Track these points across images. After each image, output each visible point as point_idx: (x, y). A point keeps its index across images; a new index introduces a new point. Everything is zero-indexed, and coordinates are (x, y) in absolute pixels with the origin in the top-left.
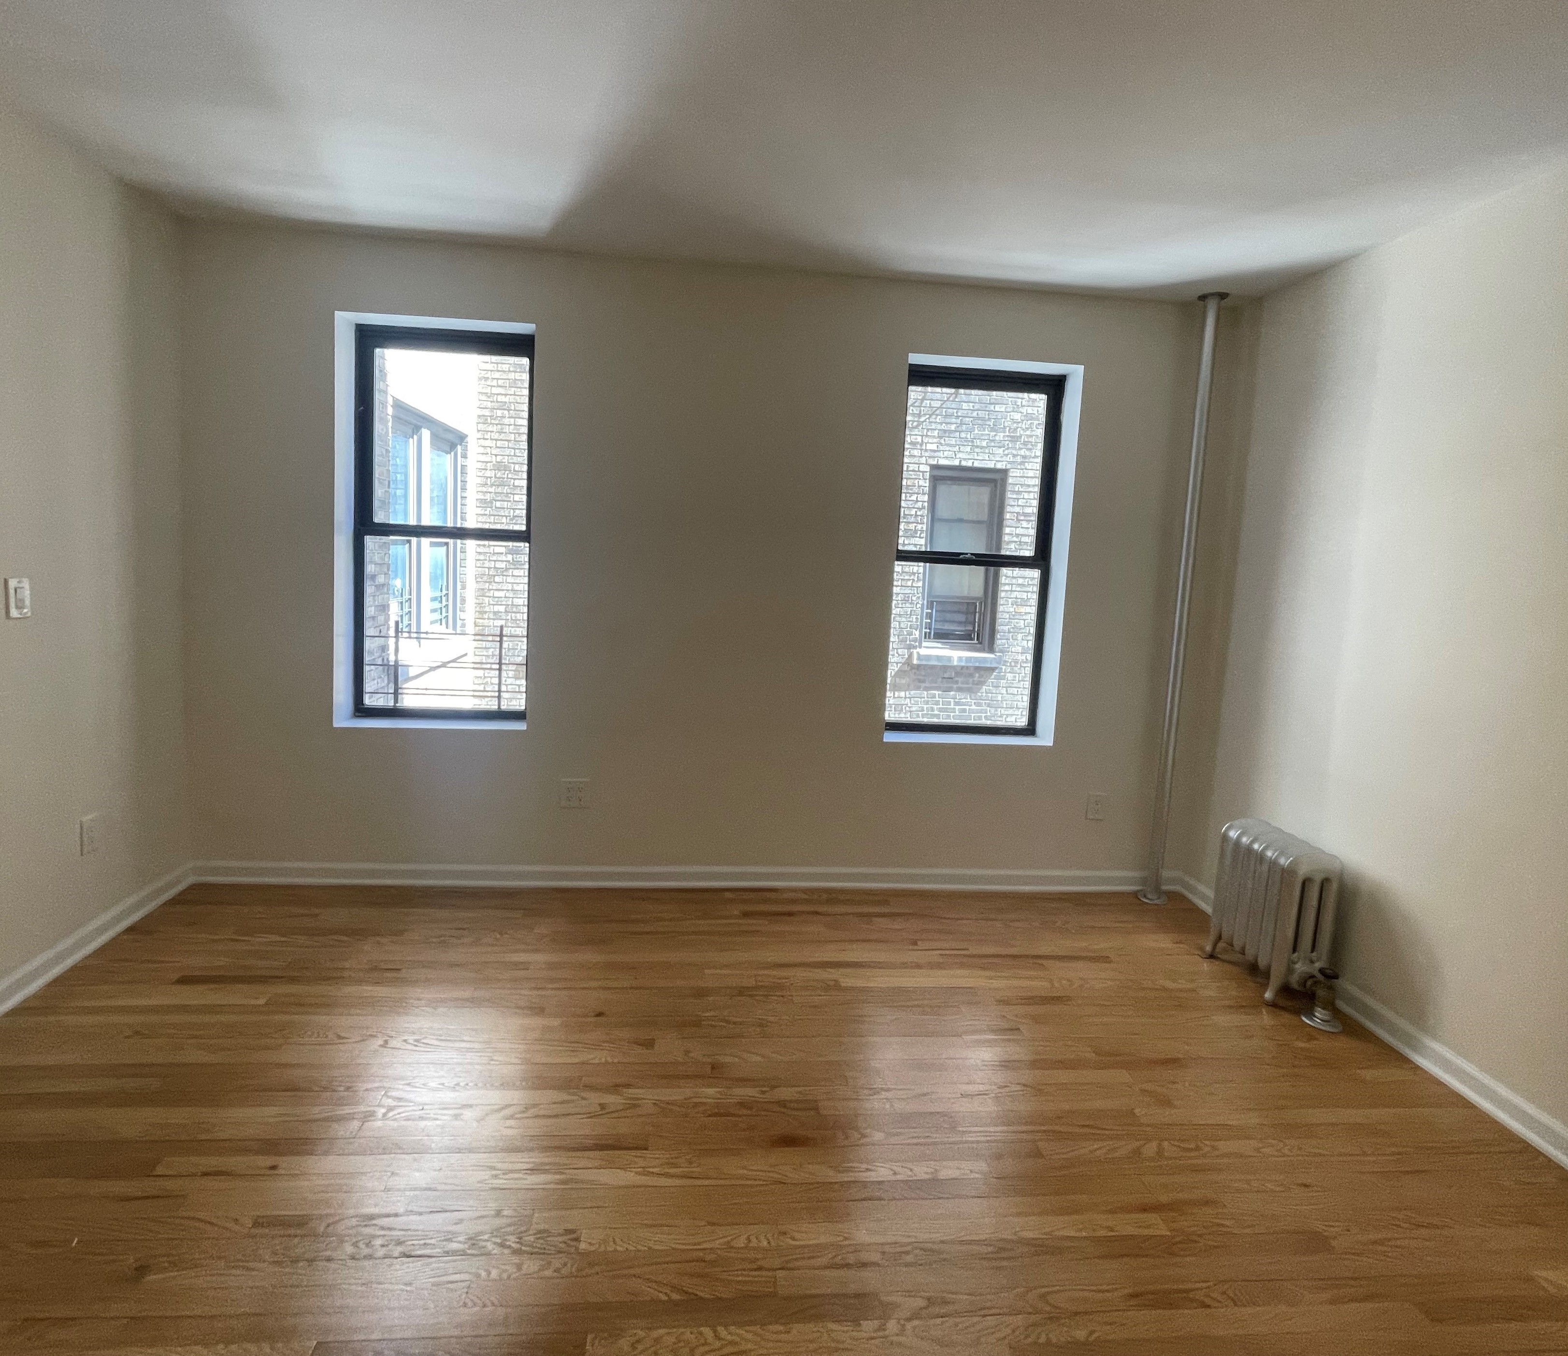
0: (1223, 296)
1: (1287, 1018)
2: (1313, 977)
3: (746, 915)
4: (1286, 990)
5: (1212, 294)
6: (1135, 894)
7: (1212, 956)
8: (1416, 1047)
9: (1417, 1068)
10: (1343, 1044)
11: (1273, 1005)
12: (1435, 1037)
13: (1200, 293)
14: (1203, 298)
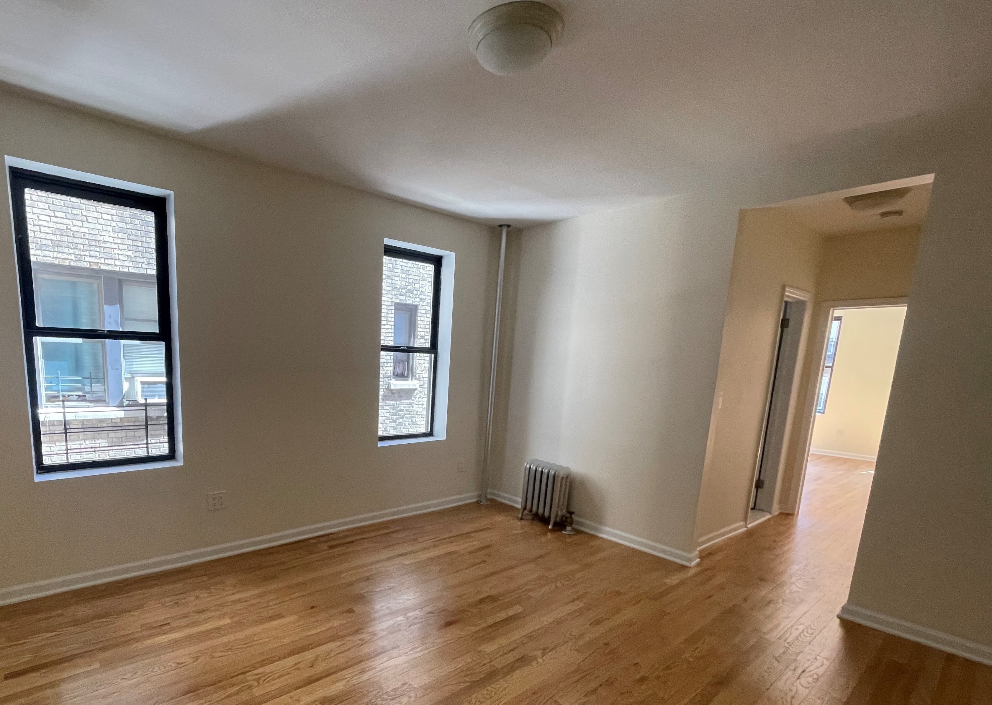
0: (509, 226)
1: (559, 533)
2: (564, 516)
3: (331, 547)
4: (556, 524)
5: (504, 225)
6: (477, 502)
7: (522, 519)
8: (600, 531)
9: (602, 538)
10: (579, 537)
11: (552, 531)
12: (605, 525)
13: (501, 224)
14: (501, 226)
